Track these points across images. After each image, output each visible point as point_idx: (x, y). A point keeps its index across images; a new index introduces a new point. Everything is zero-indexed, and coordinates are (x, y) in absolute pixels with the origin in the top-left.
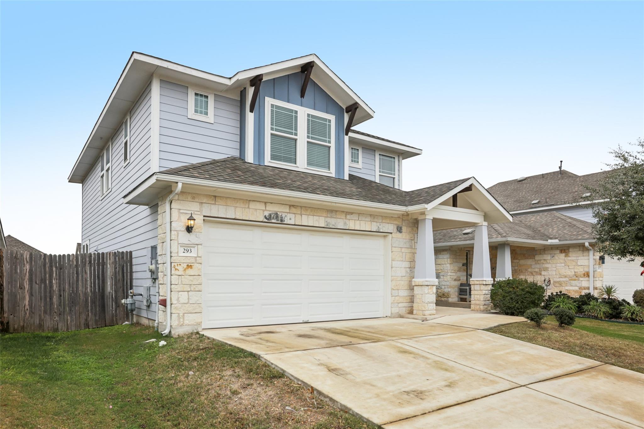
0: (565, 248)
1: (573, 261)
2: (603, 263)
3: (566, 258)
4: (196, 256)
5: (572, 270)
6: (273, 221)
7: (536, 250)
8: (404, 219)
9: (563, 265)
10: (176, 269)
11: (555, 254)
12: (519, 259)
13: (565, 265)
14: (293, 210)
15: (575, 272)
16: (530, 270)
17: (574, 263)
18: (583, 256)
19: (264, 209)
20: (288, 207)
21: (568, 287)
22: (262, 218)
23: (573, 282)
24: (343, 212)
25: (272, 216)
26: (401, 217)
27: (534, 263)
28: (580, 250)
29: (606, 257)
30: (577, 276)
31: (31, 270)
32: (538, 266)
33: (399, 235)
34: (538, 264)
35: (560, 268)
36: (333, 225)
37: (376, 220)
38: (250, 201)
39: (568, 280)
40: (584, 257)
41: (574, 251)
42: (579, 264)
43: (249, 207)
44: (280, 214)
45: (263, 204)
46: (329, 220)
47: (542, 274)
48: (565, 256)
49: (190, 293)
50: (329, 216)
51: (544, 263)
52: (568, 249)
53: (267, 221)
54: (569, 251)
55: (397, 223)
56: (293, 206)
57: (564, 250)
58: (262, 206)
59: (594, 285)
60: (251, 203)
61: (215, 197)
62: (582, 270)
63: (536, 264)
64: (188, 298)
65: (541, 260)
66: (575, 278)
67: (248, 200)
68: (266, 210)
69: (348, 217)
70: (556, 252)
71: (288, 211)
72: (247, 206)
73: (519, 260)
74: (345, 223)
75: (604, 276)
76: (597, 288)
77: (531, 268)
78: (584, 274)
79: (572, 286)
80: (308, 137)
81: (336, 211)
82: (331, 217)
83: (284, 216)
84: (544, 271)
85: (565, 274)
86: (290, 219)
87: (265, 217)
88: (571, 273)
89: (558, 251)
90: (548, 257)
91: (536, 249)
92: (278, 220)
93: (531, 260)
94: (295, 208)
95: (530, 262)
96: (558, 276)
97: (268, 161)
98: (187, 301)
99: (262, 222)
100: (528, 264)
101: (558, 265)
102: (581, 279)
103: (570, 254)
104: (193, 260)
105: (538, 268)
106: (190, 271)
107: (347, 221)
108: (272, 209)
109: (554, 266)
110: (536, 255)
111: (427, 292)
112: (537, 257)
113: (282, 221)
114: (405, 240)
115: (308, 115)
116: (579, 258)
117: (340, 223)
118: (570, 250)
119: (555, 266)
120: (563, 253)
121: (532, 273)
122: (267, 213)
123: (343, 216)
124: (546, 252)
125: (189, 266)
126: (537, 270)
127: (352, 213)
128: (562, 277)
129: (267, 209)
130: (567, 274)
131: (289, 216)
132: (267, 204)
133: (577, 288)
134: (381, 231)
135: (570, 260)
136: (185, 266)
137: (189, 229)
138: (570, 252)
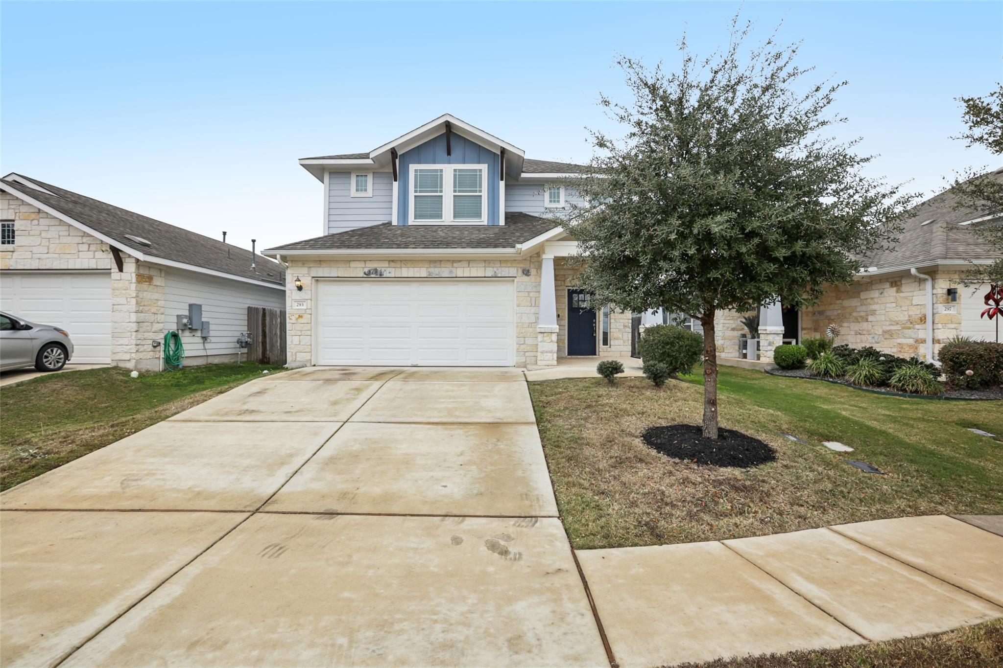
0: (897, 279)
1: (906, 298)
2: (954, 299)
3: (898, 294)
4: (305, 308)
5: (906, 313)
6: (372, 276)
7: (861, 285)
8: (532, 261)
9: (894, 305)
10: (290, 319)
11: (884, 289)
12: (842, 298)
13: (897, 306)
14: (392, 264)
15: (909, 316)
16: (854, 314)
17: (908, 302)
18: (920, 290)
19: (364, 266)
20: (387, 262)
21: (901, 340)
22: (362, 275)
23: (907, 332)
24: (449, 261)
25: (372, 271)
26: (529, 259)
27: (859, 304)
28: (915, 281)
29: (961, 289)
30: (911, 323)
31: (281, 322)
32: (863, 308)
33: (525, 278)
34: (865, 305)
35: (890, 310)
36: (436, 275)
37: (491, 265)
38: (350, 261)
39: (900, 328)
40: (922, 292)
41: (908, 283)
42: (914, 303)
43: (349, 267)
44: (379, 269)
45: (363, 263)
46: (432, 270)
47: (869, 320)
48: (897, 292)
49: (301, 337)
50: (432, 266)
51: (871, 303)
52: (900, 281)
53: (366, 276)
54: (901, 284)
55: (522, 266)
56: (393, 261)
57: (896, 282)
58: (362, 264)
59: (933, 336)
60: (351, 263)
61: (320, 261)
62: (918, 312)
63: (861, 305)
64: (300, 341)
65: (867, 299)
66: (909, 325)
67: (347, 261)
68: (365, 267)
69: (455, 265)
70: (885, 287)
71: (387, 266)
72: (348, 266)
73: (842, 300)
74: (451, 272)
75: (962, 322)
76: (939, 340)
77: (857, 312)
78: (921, 318)
79: (905, 337)
80: (455, 191)
81: (441, 261)
82: (435, 267)
83: (383, 270)
84: (872, 315)
85: (897, 319)
86: (390, 273)
87: (365, 273)
88: (903, 317)
89: (888, 285)
90: (875, 294)
91: (861, 283)
92: (376, 275)
93: (856, 300)
94: (395, 262)
95: (853, 302)
96: (888, 323)
97: (411, 221)
98: (298, 343)
99: (363, 277)
100: (852, 305)
101: (888, 305)
102: (917, 326)
103: (903, 288)
104: (303, 312)
105: (864, 311)
106: (301, 320)
107: (454, 270)
108: (371, 265)
109: (882, 307)
110: (862, 291)
111: (542, 340)
112: (863, 295)
113: (381, 275)
114: (534, 284)
115: (455, 170)
116: (915, 293)
117: (445, 272)
118: (903, 282)
119: (884, 308)
120: (895, 287)
121: (857, 319)
122: (366, 270)
123: (449, 265)
124: (873, 287)
125: (300, 317)
126: (863, 314)
127: (460, 261)
128: (893, 323)
129: (367, 266)
130: (900, 319)
131: (388, 270)
132: (367, 262)
133: (911, 341)
134: (499, 275)
135: (904, 297)
136: (297, 316)
137: (300, 288)
138: (903, 285)
